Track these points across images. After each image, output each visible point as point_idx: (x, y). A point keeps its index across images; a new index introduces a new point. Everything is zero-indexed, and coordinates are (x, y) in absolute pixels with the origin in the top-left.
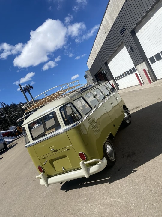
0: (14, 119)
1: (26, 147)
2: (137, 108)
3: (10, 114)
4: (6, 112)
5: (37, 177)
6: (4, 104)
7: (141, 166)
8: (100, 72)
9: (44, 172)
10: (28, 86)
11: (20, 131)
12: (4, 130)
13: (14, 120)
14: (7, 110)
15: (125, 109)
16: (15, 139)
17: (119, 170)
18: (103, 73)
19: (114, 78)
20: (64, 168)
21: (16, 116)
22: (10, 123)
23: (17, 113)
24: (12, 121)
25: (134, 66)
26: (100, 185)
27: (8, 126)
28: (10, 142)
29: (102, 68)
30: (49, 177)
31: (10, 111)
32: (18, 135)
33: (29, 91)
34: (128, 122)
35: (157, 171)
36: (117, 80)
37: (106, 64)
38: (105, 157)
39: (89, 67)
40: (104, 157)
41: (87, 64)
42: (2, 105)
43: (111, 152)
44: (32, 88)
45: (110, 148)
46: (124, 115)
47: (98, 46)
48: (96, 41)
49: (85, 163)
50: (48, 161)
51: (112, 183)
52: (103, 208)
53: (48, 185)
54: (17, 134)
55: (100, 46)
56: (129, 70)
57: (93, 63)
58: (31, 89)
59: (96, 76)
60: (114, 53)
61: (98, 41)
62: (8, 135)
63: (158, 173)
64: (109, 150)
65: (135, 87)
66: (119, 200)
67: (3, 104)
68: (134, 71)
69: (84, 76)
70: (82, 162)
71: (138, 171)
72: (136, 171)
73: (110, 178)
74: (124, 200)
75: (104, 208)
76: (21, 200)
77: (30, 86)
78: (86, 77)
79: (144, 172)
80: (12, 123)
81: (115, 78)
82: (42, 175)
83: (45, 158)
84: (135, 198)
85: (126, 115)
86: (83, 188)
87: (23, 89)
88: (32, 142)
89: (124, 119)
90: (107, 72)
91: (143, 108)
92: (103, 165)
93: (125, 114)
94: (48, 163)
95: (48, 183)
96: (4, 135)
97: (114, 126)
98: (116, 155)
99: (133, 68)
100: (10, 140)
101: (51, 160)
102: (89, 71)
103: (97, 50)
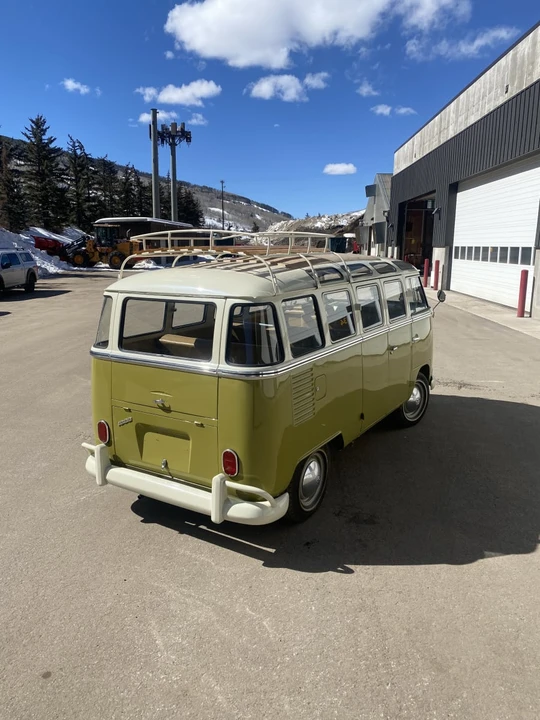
0: (90, 208)
1: (92, 353)
2: (462, 385)
3: (84, 187)
4: (76, 177)
5: (84, 444)
6: (81, 147)
7: (371, 567)
8: (422, 201)
9: (109, 444)
10: (179, 128)
11: (91, 255)
12: (46, 227)
13: (88, 213)
14: (80, 171)
15: (422, 379)
16: (66, 272)
17: (308, 544)
18: (429, 206)
19: (455, 245)
20: (166, 464)
21: (100, 201)
22: (73, 217)
23: (106, 196)
24: (80, 212)
25: (532, 245)
26: (239, 555)
27: (64, 220)
28: (47, 275)
29: (434, 191)
30: (117, 462)
31: (88, 178)
32: (79, 266)
33: (173, 146)
34: (410, 416)
35: (400, 604)
36: (456, 257)
37: (455, 188)
38: (287, 494)
39: (395, 167)
40: (285, 492)
41: (396, 154)
42: (74, 146)
43: (312, 485)
44: (189, 140)
45: (316, 471)
46: (411, 393)
47: (460, 119)
48: (461, 96)
49: (229, 483)
50: (134, 423)
51: (272, 569)
52: (215, 618)
53: (105, 482)
54: (79, 259)
55: (467, 118)
56: (512, 248)
57: (414, 160)
58: (184, 142)
59: (402, 206)
60: (496, 168)
61: (468, 100)
62: (54, 249)
63: (402, 610)
64: (311, 476)
65: (499, 308)
66: (265, 623)
67: (77, 144)
68: (526, 259)
69: (367, 188)
70: (221, 479)
71: (355, 574)
72: (351, 571)
73: (273, 551)
74: (277, 630)
75: (218, 621)
76: (16, 475)
77: (183, 130)
78: (371, 191)
79: (369, 586)
80: (79, 218)
81: (457, 248)
82: (102, 448)
83: (129, 410)
84: (308, 639)
85: (416, 395)
86: (190, 538)
87: (159, 129)
88: (113, 350)
89: (401, 406)
90: (444, 215)
91: (478, 399)
92: (273, 512)
93: (415, 391)
94: (132, 428)
95: (108, 477)
96: (41, 243)
97: (362, 416)
98: (322, 495)
99: (527, 250)
100: (52, 269)
101: (142, 424)
102: (389, 179)
103: (451, 127)
